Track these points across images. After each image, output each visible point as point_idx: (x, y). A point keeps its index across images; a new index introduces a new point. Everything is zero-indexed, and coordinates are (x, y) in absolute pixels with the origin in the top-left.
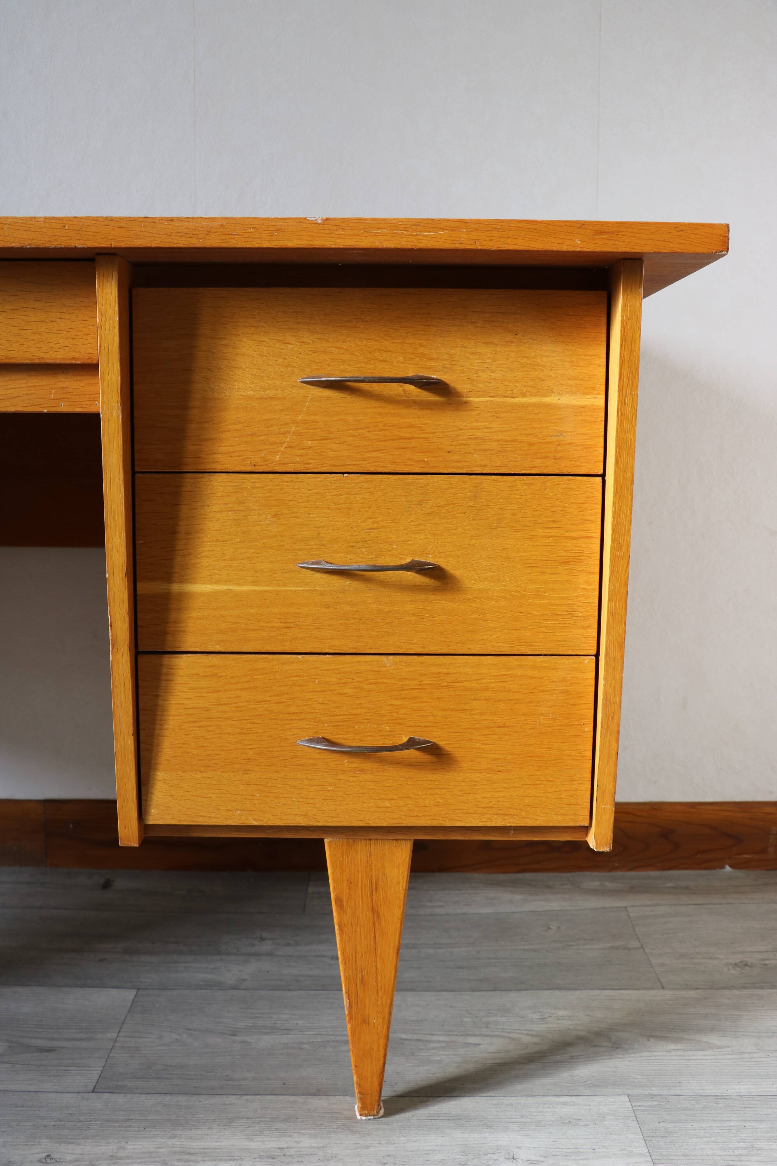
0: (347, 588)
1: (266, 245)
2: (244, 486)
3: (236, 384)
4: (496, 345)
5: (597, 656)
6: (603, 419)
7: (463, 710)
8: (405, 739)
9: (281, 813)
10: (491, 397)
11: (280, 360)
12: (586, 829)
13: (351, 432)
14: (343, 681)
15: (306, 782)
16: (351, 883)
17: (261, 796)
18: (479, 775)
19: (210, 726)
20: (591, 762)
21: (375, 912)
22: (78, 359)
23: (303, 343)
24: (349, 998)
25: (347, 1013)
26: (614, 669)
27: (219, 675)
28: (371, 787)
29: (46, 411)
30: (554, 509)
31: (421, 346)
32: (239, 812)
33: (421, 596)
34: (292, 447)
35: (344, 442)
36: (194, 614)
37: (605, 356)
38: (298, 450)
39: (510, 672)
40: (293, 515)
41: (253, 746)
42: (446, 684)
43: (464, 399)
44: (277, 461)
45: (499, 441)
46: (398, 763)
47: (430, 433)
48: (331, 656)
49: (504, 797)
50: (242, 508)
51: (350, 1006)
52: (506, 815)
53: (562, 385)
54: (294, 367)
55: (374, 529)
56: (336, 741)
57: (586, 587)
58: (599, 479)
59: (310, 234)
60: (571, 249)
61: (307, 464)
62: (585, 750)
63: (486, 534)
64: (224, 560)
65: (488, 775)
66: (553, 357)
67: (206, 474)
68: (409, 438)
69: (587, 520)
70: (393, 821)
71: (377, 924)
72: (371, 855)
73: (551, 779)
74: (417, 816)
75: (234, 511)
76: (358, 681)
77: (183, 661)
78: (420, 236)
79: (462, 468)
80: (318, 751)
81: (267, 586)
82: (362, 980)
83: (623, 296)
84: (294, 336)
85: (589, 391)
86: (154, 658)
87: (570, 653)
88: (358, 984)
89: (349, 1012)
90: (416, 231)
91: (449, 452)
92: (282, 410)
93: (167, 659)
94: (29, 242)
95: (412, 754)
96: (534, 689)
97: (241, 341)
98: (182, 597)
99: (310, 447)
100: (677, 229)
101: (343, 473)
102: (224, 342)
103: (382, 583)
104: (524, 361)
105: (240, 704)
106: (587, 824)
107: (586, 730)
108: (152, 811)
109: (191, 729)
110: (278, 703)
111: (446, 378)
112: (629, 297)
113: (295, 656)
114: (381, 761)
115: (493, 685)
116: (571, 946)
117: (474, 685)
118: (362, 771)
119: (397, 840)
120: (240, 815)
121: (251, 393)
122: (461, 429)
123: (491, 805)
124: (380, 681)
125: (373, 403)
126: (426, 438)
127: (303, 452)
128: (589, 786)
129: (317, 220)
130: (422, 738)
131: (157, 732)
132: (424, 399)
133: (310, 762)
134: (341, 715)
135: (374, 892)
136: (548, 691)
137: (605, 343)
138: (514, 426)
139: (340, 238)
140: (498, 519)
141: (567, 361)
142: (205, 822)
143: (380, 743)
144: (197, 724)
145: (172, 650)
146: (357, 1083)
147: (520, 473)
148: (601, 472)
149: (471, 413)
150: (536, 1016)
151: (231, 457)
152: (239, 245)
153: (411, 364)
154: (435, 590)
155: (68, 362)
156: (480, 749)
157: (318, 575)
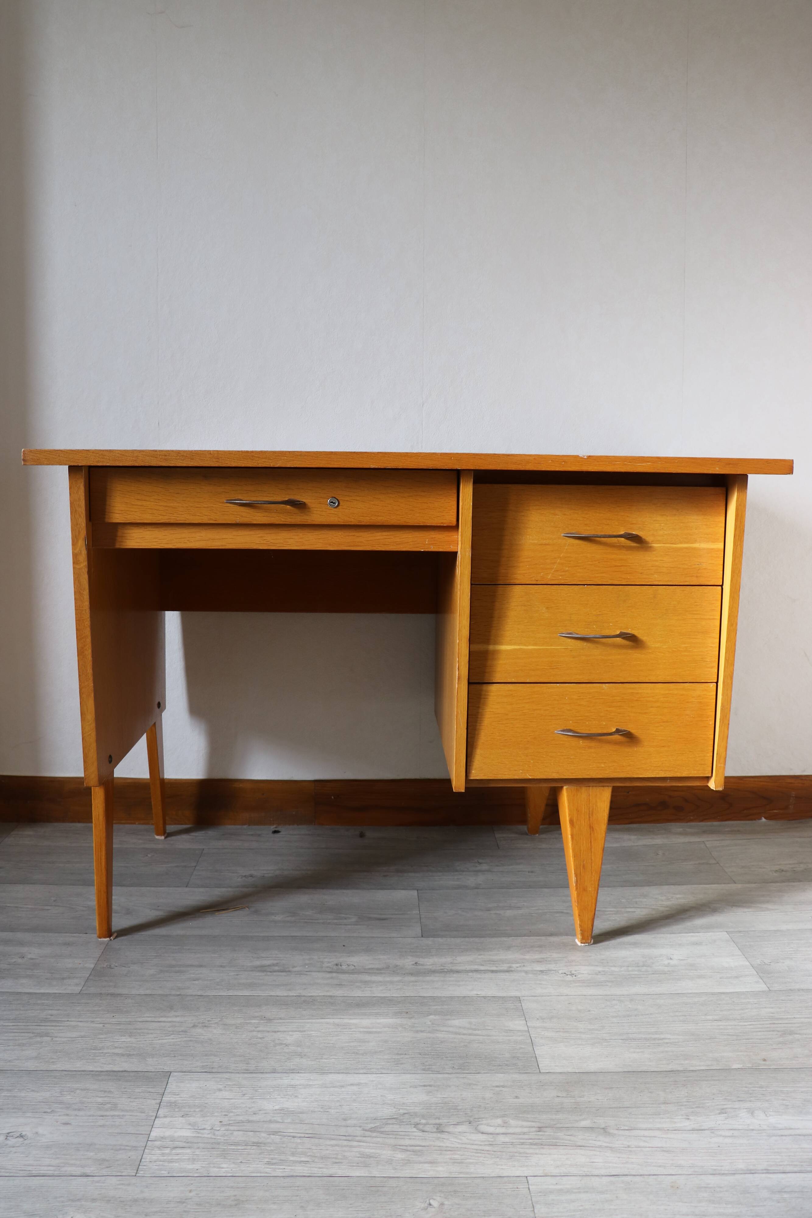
0: (584, 647)
1: (557, 469)
2: (531, 592)
3: (528, 536)
4: (667, 516)
5: (717, 683)
6: (723, 556)
7: (646, 713)
8: (614, 730)
9: (545, 772)
10: (664, 544)
11: (552, 524)
12: (708, 778)
13: (589, 563)
14: (581, 698)
15: (559, 754)
16: (578, 811)
17: (534, 762)
18: (652, 749)
19: (507, 724)
20: (713, 741)
21: (591, 828)
22: (445, 523)
23: (565, 514)
24: (576, 876)
25: (575, 885)
26: (727, 690)
27: (514, 695)
28: (594, 756)
29: (423, 550)
30: (696, 604)
31: (628, 516)
32: (521, 771)
33: (624, 651)
34: (557, 571)
35: (585, 568)
36: (501, 662)
37: (724, 522)
38: (561, 572)
39: (671, 692)
40: (557, 608)
41: (530, 735)
42: (636, 699)
43: (650, 545)
44: (549, 578)
45: (667, 567)
46: (609, 742)
47: (631, 563)
48: (575, 684)
49: (666, 761)
50: (529, 604)
51: (577, 882)
52: (667, 771)
53: (701, 537)
54: (560, 528)
55: (600, 615)
56: (576, 731)
57: (712, 645)
58: (720, 587)
59: (580, 464)
60: (714, 472)
61: (566, 580)
62: (710, 734)
63: (660, 617)
64: (518, 632)
65: (657, 749)
66: (697, 522)
67: (510, 585)
68: (620, 566)
69: (713, 610)
70: (606, 775)
71: (592, 835)
72: (589, 795)
73: (691, 750)
74: (619, 772)
75: (525, 606)
76: (589, 698)
77: (494, 687)
78: (637, 465)
79: (648, 582)
80: (566, 736)
81: (541, 646)
82: (584, 866)
83: (737, 493)
84: (560, 511)
85: (715, 541)
86: (478, 686)
87: (703, 681)
88: (581, 869)
89: (576, 885)
90: (635, 463)
91: (641, 573)
92: (553, 551)
93: (485, 687)
94: (432, 466)
95: (617, 737)
96: (683, 701)
97: (531, 513)
98: (495, 652)
99: (568, 571)
100: (768, 462)
101: (584, 585)
102: (523, 514)
103: (604, 644)
104: (682, 524)
105: (524, 711)
106: (710, 775)
107: (711, 723)
108: (473, 771)
109: (497, 725)
110: (545, 710)
111: (640, 534)
112: (741, 494)
113: (555, 684)
114: (600, 741)
115: (662, 699)
116: (674, 863)
117: (651, 699)
118: (590, 747)
119: (603, 786)
120: (522, 773)
121: (536, 541)
122: (648, 561)
123: (659, 765)
124: (601, 697)
125: (601, 547)
126: (629, 566)
127: (563, 573)
128: (712, 754)
129: (584, 457)
130: (623, 729)
131: (478, 727)
132: (628, 545)
133: (561, 742)
134: (579, 716)
135: (591, 816)
136: (690, 702)
137: (724, 515)
138: (676, 559)
139: (596, 466)
140: (666, 610)
141: (704, 525)
142: (502, 777)
143: (600, 732)
144: (499, 723)
145: (488, 682)
146: (579, 924)
147: (678, 584)
148: (721, 584)
149: (654, 553)
150: (664, 898)
151: (524, 576)
152: (543, 469)
153: (622, 526)
154: (632, 648)
155: (439, 525)
156: (654, 734)
157: (569, 640)
